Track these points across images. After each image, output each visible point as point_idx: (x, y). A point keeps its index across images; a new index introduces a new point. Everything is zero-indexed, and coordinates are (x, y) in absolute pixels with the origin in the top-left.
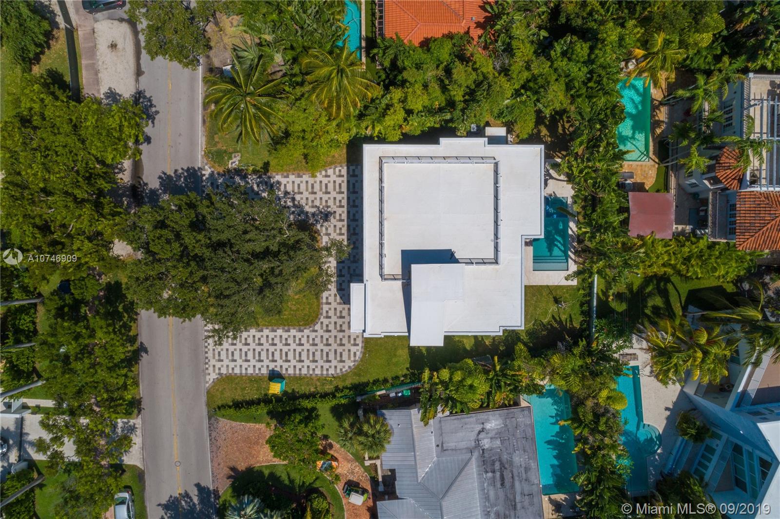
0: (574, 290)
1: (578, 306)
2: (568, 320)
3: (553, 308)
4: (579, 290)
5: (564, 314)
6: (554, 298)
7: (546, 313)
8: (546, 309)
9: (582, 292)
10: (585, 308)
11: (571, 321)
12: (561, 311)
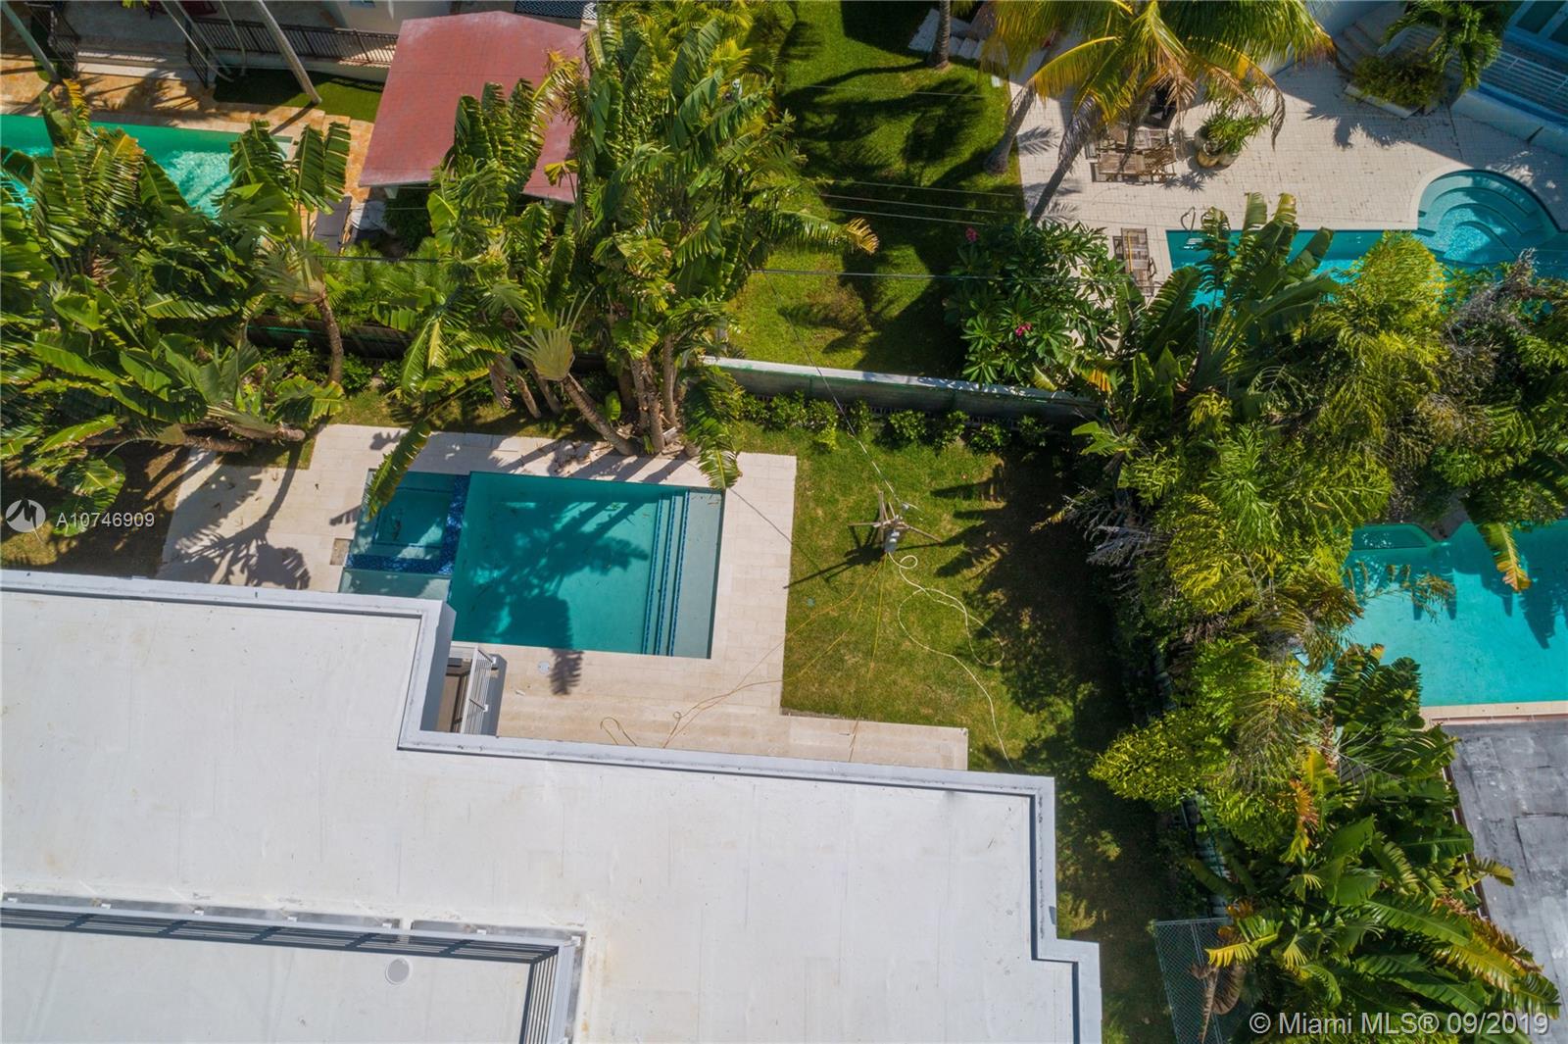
0: (819, 471)
1: (899, 458)
2: (965, 505)
3: (902, 574)
4: (821, 449)
5: (932, 522)
6: (852, 563)
7: (926, 607)
8: (909, 607)
9: (831, 436)
10: (909, 423)
11: (967, 491)
12: (917, 534)
